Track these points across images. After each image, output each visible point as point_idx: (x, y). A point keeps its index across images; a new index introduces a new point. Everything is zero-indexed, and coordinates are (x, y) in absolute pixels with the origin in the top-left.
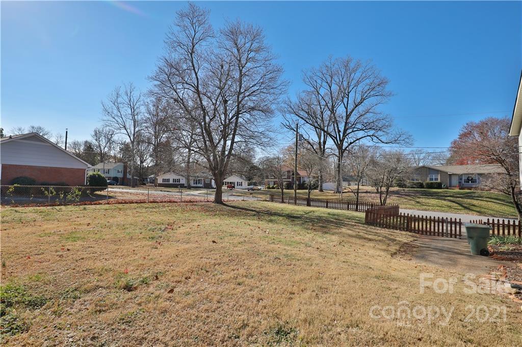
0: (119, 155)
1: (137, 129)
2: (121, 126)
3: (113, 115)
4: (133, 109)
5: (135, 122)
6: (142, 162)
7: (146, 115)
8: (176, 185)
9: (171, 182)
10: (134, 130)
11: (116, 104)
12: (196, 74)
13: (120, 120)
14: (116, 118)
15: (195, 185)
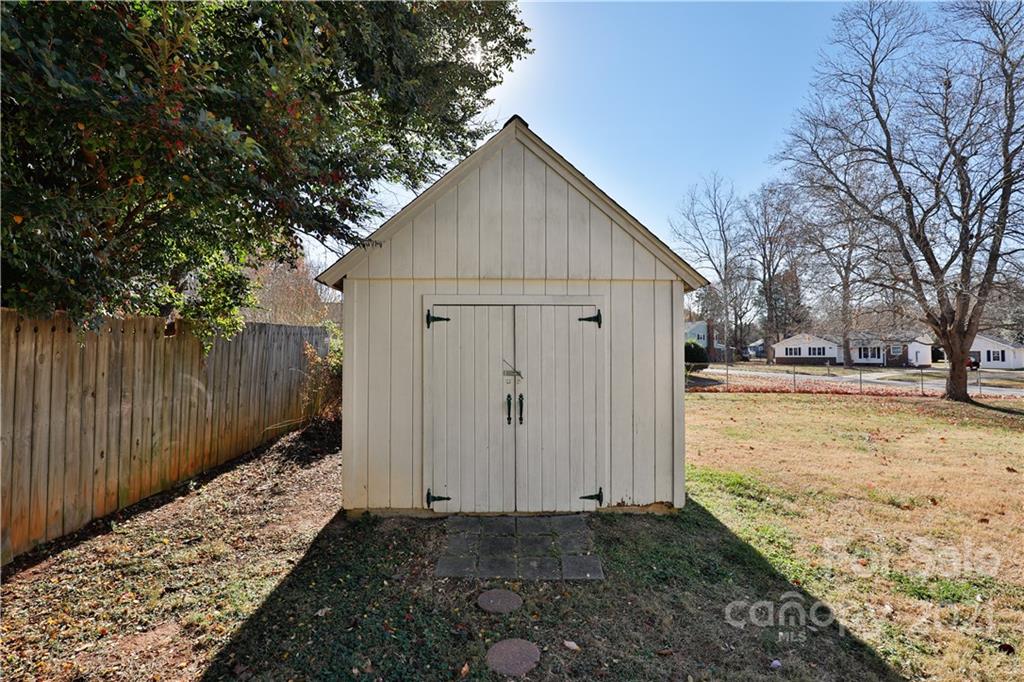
0: (696, 308)
1: (730, 256)
2: (703, 255)
3: (688, 238)
4: (720, 219)
5: (726, 242)
6: (738, 317)
7: (744, 225)
8: (817, 360)
9: (805, 354)
10: (726, 257)
11: (691, 216)
12: (883, 124)
13: (699, 245)
14: (693, 242)
15: (863, 360)
